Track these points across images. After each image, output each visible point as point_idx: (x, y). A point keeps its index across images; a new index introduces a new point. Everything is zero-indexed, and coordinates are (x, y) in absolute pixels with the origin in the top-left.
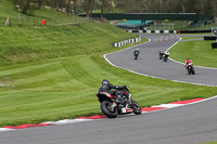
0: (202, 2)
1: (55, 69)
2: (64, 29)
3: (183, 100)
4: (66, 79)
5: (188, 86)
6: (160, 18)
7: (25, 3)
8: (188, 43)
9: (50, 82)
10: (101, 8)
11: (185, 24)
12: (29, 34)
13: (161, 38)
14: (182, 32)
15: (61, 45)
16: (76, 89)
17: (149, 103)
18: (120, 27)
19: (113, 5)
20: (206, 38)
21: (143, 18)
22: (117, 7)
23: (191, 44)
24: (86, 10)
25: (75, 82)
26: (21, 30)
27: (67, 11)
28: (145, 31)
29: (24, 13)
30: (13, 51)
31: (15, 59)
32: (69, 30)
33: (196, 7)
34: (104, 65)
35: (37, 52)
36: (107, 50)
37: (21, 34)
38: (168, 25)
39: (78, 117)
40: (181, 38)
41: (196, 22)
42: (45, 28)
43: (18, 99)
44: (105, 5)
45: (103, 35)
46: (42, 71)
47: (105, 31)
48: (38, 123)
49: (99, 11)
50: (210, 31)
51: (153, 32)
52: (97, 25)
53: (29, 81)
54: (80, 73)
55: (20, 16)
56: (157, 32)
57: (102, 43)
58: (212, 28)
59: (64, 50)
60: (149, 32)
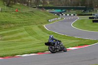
0: (88, 1)
1: (22, 32)
2: (26, 13)
3: (79, 46)
4: (27, 36)
5: (82, 39)
6: (69, 9)
7: (8, 1)
8: (82, 20)
9: (20, 37)
11: (81, 12)
12: (10, 15)
13: (70, 18)
14: (79, 15)
15: (24, 20)
16: (31, 40)
18: (51, 13)
19: (48, 3)
20: (90, 18)
21: (62, 9)
22: (50, 3)
23: (83, 20)
24: (36, 5)
25: (30, 37)
26: (6, 14)
27: (27, 5)
28: (62, 15)
29: (7, 6)
31: (3, 27)
32: (28, 14)
33: (86, 4)
34: (44, 30)
35: (14, 24)
36: (45, 23)
37: (6, 16)
38: (73, 12)
39: (32, 53)
40: (79, 18)
41: (85, 10)
42: (17, 13)
43: (4, 45)
44: (44, 3)
45: (43, 16)
46: (16, 32)
47: (44, 14)
48: (13, 56)
49: (42, 5)
50: (92, 15)
51: (66, 15)
52: (41, 12)
53: (10, 37)
54: (33, 33)
55: (6, 8)
57: (43, 20)
58: (93, 13)
59: (26, 23)
60: (64, 15)
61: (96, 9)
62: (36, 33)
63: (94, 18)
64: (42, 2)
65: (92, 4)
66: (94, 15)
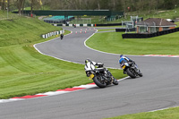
0: (113, 1)
6: (80, 14)
8: (103, 34)
10: (31, 6)
11: (101, 19)
13: (81, 30)
14: (97, 25)
16: (10, 73)
17: (72, 84)
18: (47, 21)
19: (41, 3)
20: (117, 30)
21: (66, 14)
22: (45, 4)
24: (18, 8)
25: (9, 68)
27: (3, 8)
28: (67, 25)
32: (4, 24)
33: (109, 4)
34: (34, 53)
36: (36, 41)
38: (86, 20)
39: (12, 97)
40: (97, 30)
41: (109, 17)
44: (34, 3)
45: (32, 28)
47: (34, 25)
49: (29, 9)
50: (120, 24)
52: (28, 20)
54: (14, 61)
57: (32, 35)
58: (122, 22)
60: (71, 25)
61: (129, 14)
62: (19, 60)
63: (124, 30)
64: (30, 2)
65: (120, 5)
66: (124, 24)
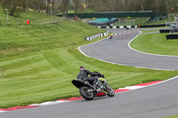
0: (157, 2)
1: (39, 60)
2: (45, 27)
4: (48, 68)
6: (123, 16)
7: (12, 6)
8: (147, 35)
9: (35, 71)
10: (75, 9)
11: (145, 20)
13: (125, 32)
14: (141, 27)
15: (43, 40)
16: (56, 76)
17: (116, 86)
18: (91, 24)
19: (85, 6)
20: (161, 31)
21: (110, 16)
22: (88, 7)
23: (150, 36)
24: (62, 11)
25: (55, 71)
26: (10, 29)
27: (47, 12)
28: (111, 27)
29: (11, 15)
30: (3, 47)
31: (5, 53)
32: (49, 28)
33: (153, 6)
34: (79, 56)
35: (23, 46)
36: (80, 43)
37: (9, 32)
38: (130, 21)
39: (58, 99)
40: (141, 31)
41: (153, 18)
42: (29, 26)
43: (8, 86)
44: (78, 6)
45: (77, 31)
46: (27, 62)
47: (79, 28)
48: (25, 105)
49: (73, 12)
50: (164, 25)
51: (118, 27)
52: (72, 23)
53: (18, 70)
54: (60, 63)
55: (8, 18)
56: (122, 27)
57: (76, 38)
58: (166, 23)
59: (45, 44)
60: (115, 27)
61: (173, 15)
62: (65, 63)
63: (168, 31)
64: (74, 5)
65: (164, 6)
66: (168, 25)
